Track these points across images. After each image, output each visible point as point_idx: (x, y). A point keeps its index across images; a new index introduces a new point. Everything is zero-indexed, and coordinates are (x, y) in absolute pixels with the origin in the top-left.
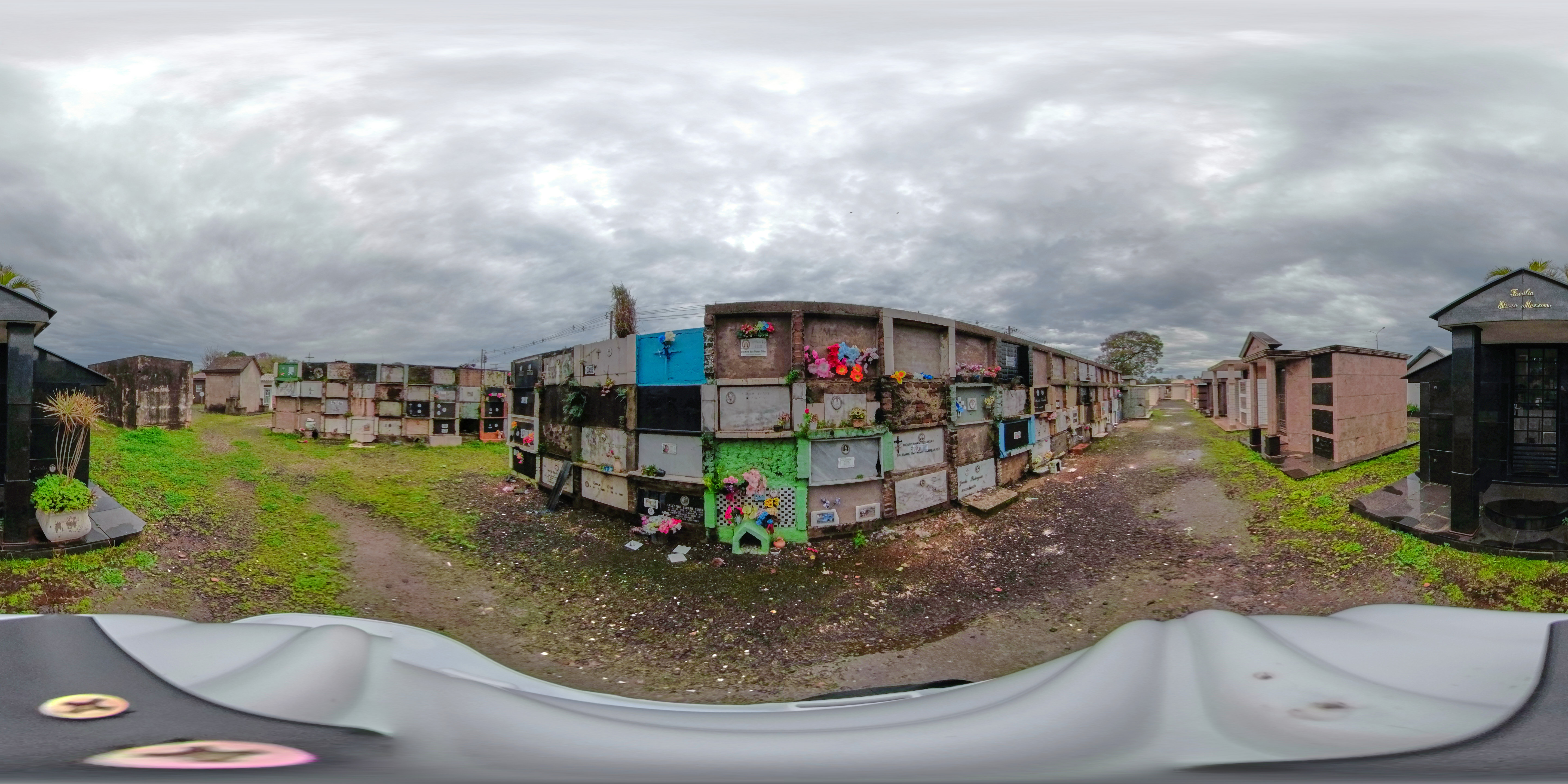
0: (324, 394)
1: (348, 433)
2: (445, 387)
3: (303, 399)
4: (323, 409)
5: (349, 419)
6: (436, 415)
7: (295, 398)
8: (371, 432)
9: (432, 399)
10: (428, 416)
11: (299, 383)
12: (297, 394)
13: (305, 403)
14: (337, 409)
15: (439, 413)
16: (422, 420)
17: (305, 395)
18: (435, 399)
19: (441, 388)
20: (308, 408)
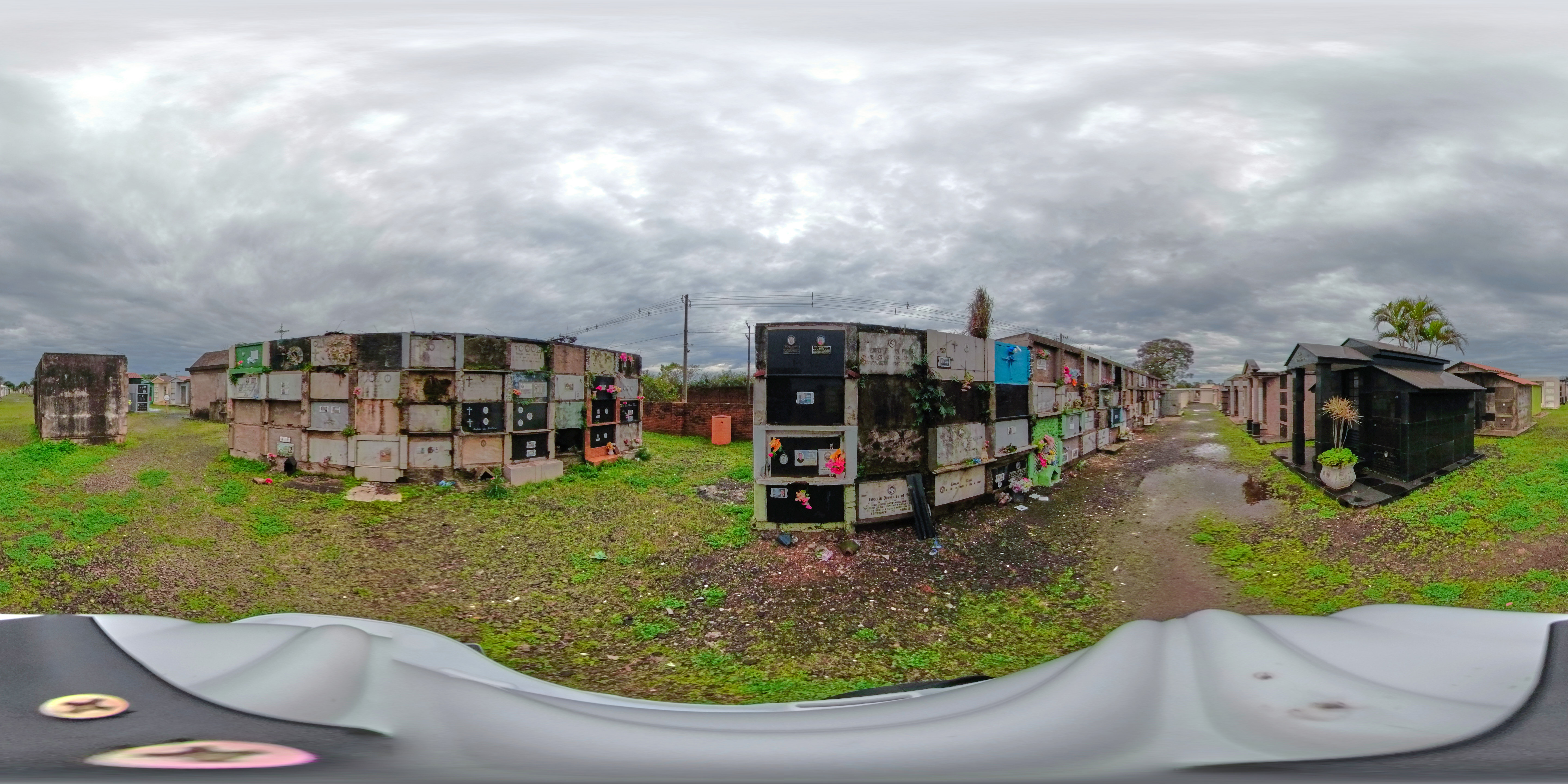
0: (307, 395)
1: (351, 465)
2: (529, 375)
3: (272, 403)
4: (304, 420)
5: (352, 441)
6: (516, 427)
7: (260, 401)
8: (394, 462)
9: (508, 397)
10: (503, 428)
11: (264, 377)
12: (262, 396)
13: (277, 410)
14: (331, 421)
15: (521, 423)
16: (491, 437)
17: (274, 396)
18: (514, 396)
19: (523, 377)
20: (282, 418)
